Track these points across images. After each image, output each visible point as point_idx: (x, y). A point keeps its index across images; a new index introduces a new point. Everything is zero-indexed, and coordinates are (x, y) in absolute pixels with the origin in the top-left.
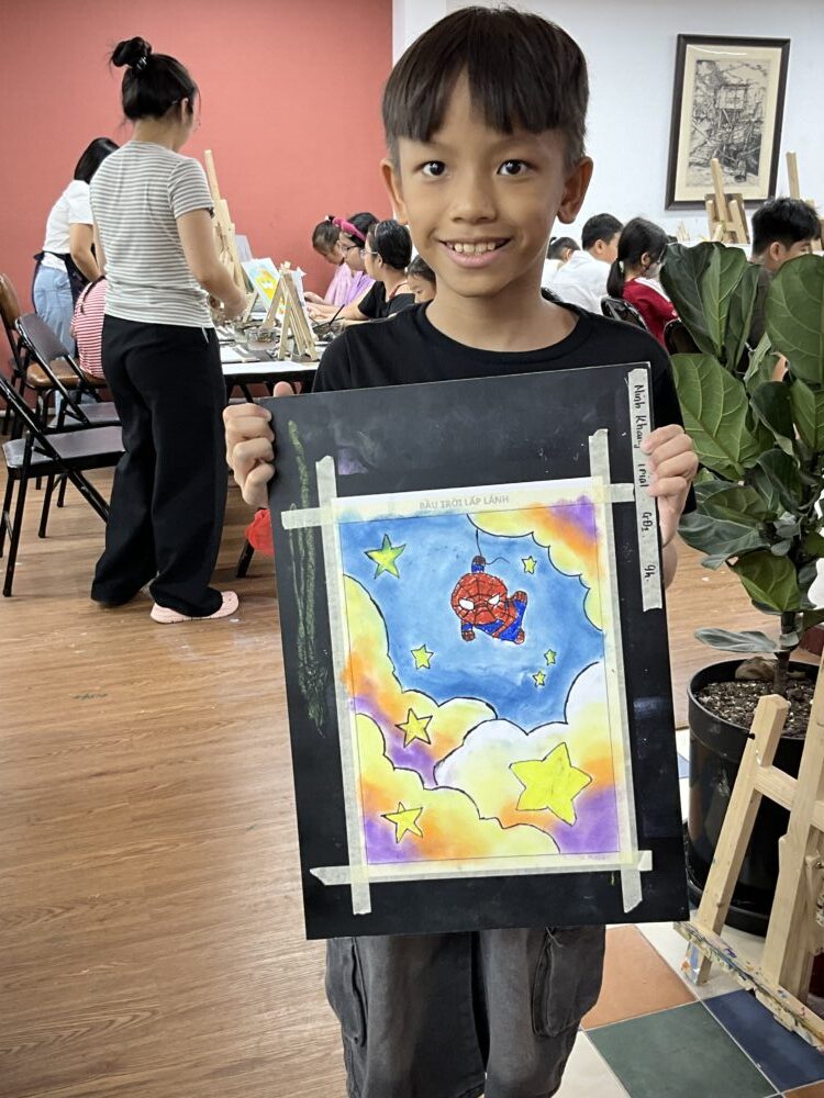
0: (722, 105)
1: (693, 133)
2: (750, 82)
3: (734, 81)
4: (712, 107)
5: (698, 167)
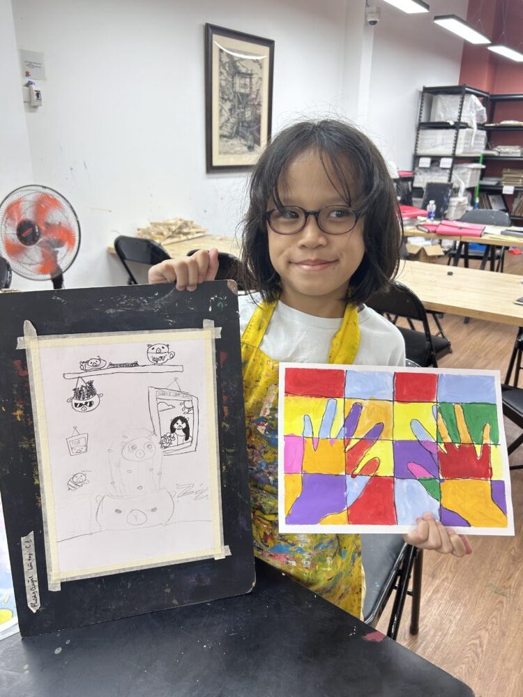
0: (238, 89)
1: (221, 111)
2: (253, 72)
3: (243, 70)
4: (231, 91)
5: (225, 139)
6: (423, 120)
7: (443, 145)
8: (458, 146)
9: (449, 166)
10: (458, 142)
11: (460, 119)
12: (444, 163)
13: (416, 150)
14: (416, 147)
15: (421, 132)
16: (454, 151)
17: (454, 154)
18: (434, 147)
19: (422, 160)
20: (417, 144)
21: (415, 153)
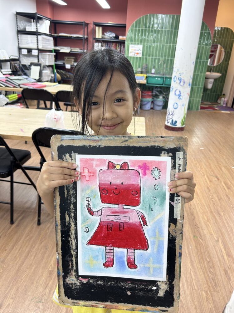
6: (19, 29)
7: (32, 43)
8: (39, 44)
9: (37, 54)
10: (39, 42)
11: (37, 30)
12: (34, 53)
13: (19, 45)
14: (19, 43)
15: (19, 35)
16: (38, 46)
17: (38, 48)
18: (28, 44)
19: (23, 50)
20: (18, 42)
21: (19, 47)
